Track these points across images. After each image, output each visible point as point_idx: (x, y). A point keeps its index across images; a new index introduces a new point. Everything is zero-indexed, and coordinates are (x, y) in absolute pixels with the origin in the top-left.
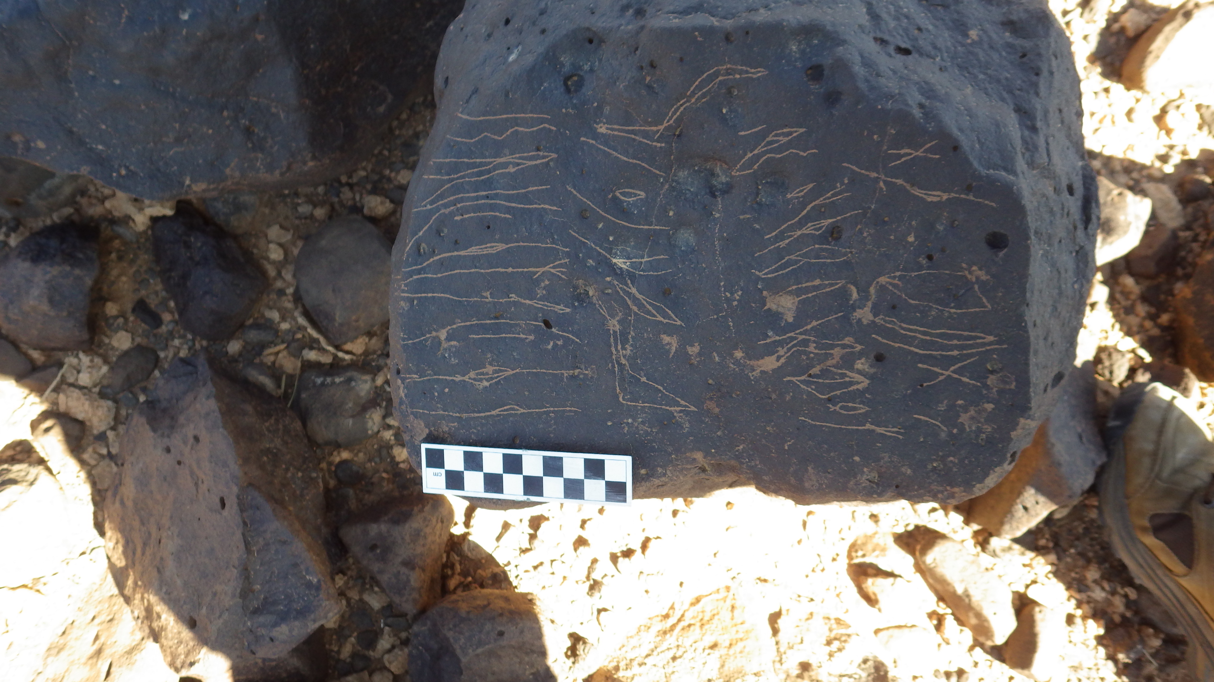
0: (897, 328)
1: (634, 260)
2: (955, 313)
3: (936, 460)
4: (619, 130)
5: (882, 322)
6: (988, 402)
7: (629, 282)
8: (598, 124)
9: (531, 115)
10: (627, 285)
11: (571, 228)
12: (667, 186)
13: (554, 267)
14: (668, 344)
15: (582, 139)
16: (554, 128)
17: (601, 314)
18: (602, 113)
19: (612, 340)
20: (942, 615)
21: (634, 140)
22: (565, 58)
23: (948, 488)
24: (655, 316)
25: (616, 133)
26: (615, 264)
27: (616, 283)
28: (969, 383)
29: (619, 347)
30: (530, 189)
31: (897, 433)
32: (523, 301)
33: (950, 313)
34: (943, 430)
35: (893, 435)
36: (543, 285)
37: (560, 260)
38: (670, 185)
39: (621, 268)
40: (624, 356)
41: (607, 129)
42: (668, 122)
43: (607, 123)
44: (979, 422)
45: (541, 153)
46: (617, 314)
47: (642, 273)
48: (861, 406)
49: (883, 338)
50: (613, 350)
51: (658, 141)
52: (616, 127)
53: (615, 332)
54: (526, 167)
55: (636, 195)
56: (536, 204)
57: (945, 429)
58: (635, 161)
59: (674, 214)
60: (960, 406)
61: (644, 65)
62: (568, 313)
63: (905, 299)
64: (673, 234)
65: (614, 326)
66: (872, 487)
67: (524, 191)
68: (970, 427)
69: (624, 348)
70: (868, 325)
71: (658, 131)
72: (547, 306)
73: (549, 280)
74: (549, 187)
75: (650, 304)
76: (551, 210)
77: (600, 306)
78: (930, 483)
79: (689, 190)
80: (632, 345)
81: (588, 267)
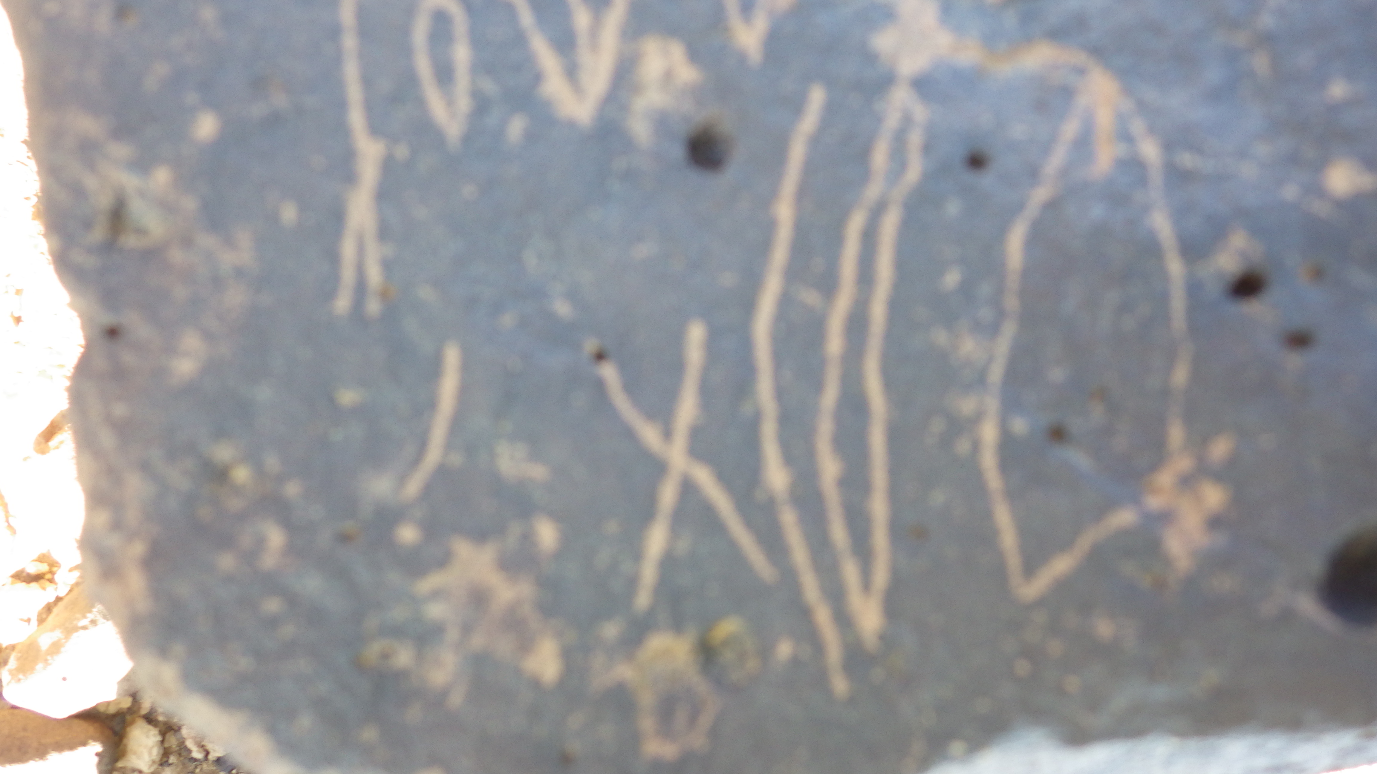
0: (873, 191)
2: (976, 446)
3: (259, 470)
5: (892, 121)
6: (567, 654)
20: (51, 581)
23: (138, 549)
28: (638, 556)
31: (361, 287)
33: (977, 418)
34: (402, 480)
35: (348, 275)
44: (467, 629)
48: (464, 103)
49: (815, 140)
57: (413, 487)
60: (528, 538)
63: (1020, 207)
66: (88, 225)
68: (436, 594)
70: (870, 58)
78: (145, 467)
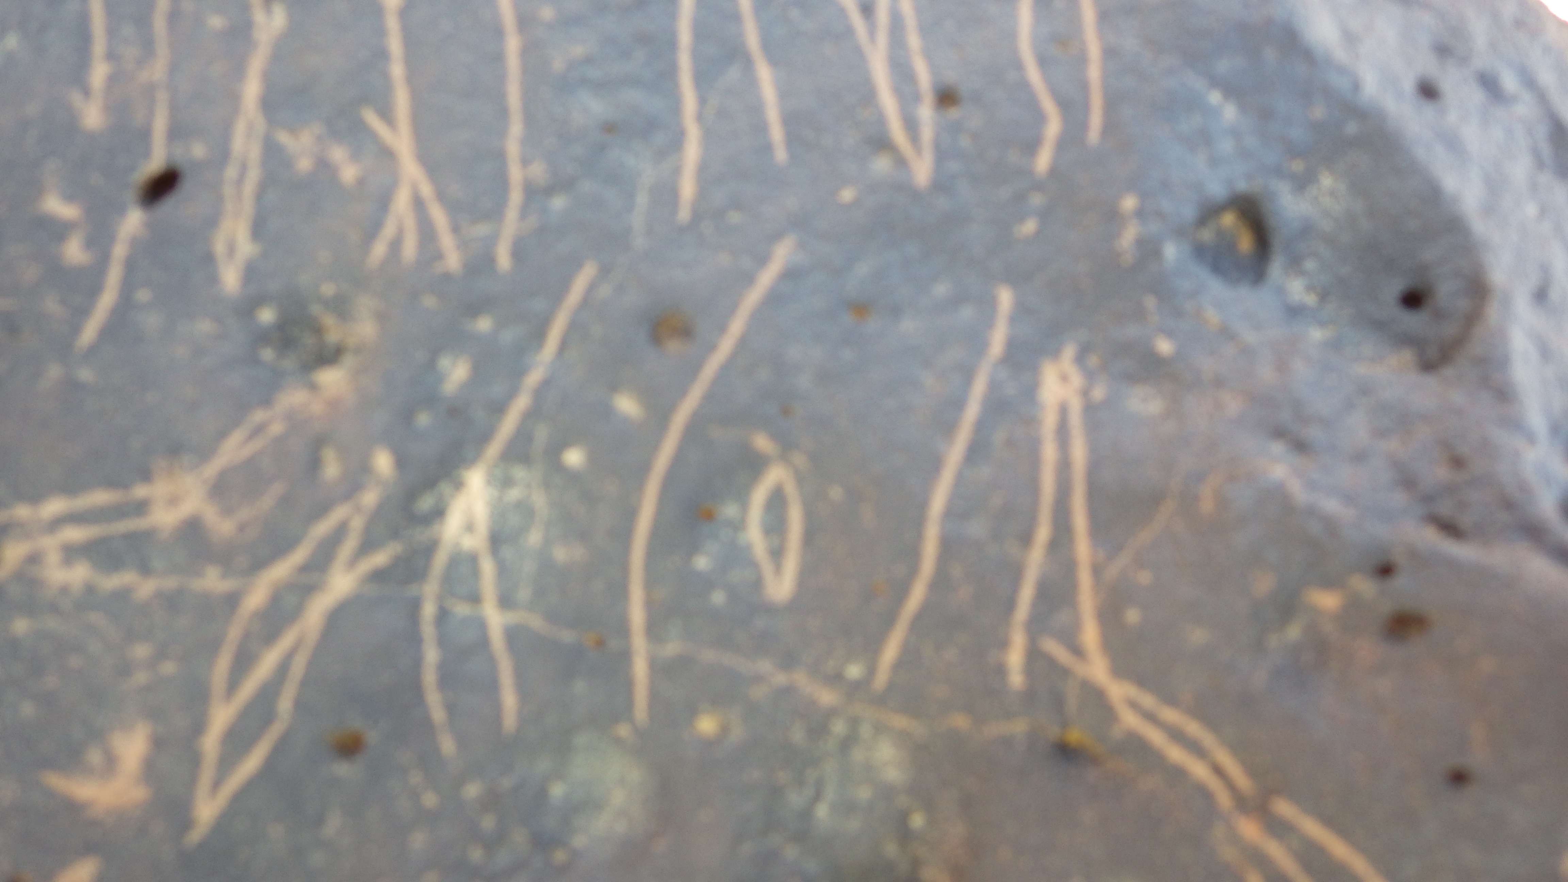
1: (487, 567)
4: (1064, 465)
7: (380, 559)
8: (1080, 359)
9: (1094, 51)
10: (367, 546)
11: (605, 271)
12: (827, 697)
13: (418, 203)
14: (111, 763)
15: (1005, 298)
16: (1043, 161)
17: (222, 435)
18: (1131, 378)
19: (100, 497)
21: (1026, 539)
22: (1332, 193)
24: (233, 686)
25: (1049, 452)
26: (459, 485)
27: (370, 498)
29: (74, 534)
30: (765, 74)
32: (256, 65)
36: (338, 154)
37: (455, 229)
38: (832, 713)
39: (439, 513)
40: (34, 559)
41: (1063, 411)
42: (1134, 705)
43: (1090, 409)
45: (926, 112)
46: (227, 511)
47: (429, 610)
50: (54, 507)
51: (1034, 654)
52: (1079, 452)
53: (141, 507)
54: (858, 51)
55: (777, 554)
56: (702, 101)
58: (930, 549)
59: (708, 744)
61: (1401, 582)
62: (213, 279)
64: (618, 741)
65: (173, 501)
67: (752, 39)
69: (71, 553)
71: (1078, 651)
72: (240, 181)
73: (361, 182)
74: (781, 155)
75: (283, 669)
76: (677, 171)
77: (259, 430)
79: (818, 797)
80: (90, 589)
81: (431, 364)
